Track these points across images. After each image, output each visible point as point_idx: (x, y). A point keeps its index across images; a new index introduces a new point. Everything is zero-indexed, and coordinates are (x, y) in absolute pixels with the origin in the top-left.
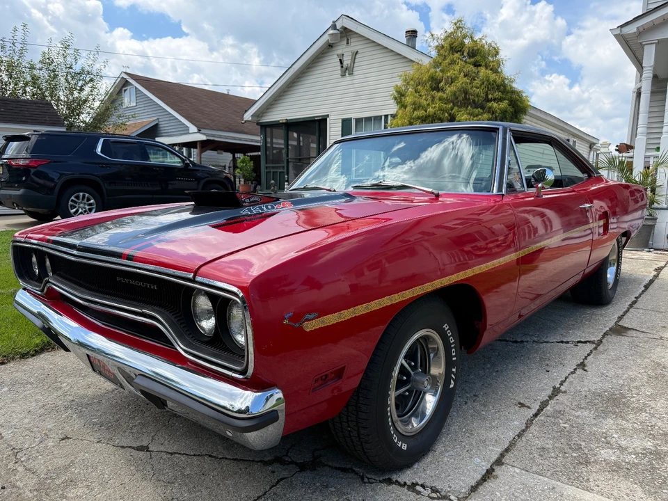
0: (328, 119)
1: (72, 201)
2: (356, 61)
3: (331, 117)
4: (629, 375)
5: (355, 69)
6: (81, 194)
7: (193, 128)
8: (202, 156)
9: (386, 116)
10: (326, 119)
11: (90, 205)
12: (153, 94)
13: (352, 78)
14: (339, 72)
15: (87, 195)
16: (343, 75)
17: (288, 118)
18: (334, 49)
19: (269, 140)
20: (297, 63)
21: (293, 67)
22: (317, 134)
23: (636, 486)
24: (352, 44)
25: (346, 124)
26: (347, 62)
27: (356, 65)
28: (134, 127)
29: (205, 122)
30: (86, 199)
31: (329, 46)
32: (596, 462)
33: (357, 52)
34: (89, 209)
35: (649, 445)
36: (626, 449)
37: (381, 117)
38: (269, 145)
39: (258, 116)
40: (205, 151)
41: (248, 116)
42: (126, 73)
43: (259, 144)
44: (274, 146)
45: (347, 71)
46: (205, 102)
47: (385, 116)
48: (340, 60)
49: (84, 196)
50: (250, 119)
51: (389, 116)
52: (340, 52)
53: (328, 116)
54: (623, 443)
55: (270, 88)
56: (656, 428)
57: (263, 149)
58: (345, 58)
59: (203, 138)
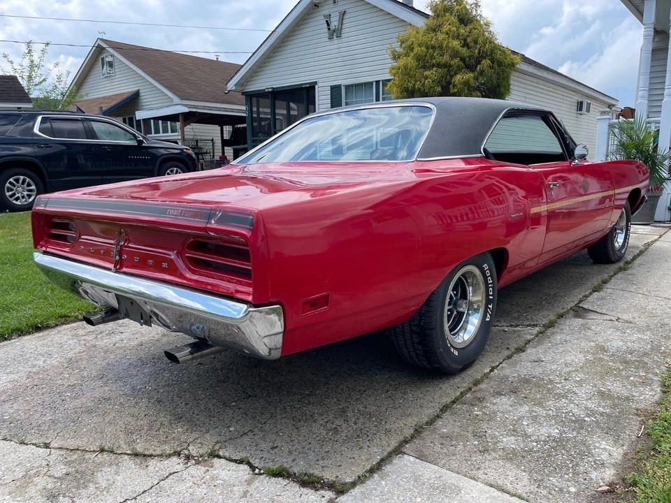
0: (316, 86)
1: (11, 183)
2: (345, 21)
3: (320, 85)
4: (566, 360)
5: (343, 31)
6: (22, 177)
7: (176, 100)
8: (185, 129)
9: (378, 82)
10: (314, 87)
11: (31, 191)
12: (132, 62)
13: (340, 41)
14: (327, 35)
15: (28, 180)
16: (331, 38)
17: (274, 87)
18: (320, 9)
19: (255, 109)
20: (281, 26)
21: (277, 30)
22: (305, 103)
23: (524, 474)
24: (340, 3)
25: (335, 90)
26: (334, 23)
27: (344, 26)
28: (114, 99)
29: (189, 93)
30: (26, 184)
31: (315, 5)
32: (494, 450)
33: (345, 12)
34: (28, 195)
35: (555, 432)
36: (530, 437)
37: (371, 83)
38: (255, 115)
39: (242, 86)
40: (189, 124)
41: (231, 85)
42: (102, 40)
43: (244, 115)
44: (261, 116)
45: (335, 33)
46: (191, 69)
47: (376, 81)
48: (327, 21)
49: (24, 181)
50: (234, 88)
51: (381, 82)
52: (326, 12)
53: (316, 83)
54: (530, 430)
55: (254, 53)
56: (571, 414)
57: (248, 120)
58: (332, 19)
59: (186, 110)
